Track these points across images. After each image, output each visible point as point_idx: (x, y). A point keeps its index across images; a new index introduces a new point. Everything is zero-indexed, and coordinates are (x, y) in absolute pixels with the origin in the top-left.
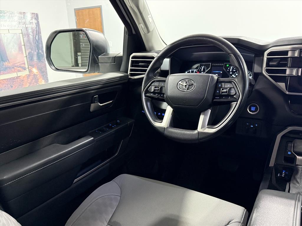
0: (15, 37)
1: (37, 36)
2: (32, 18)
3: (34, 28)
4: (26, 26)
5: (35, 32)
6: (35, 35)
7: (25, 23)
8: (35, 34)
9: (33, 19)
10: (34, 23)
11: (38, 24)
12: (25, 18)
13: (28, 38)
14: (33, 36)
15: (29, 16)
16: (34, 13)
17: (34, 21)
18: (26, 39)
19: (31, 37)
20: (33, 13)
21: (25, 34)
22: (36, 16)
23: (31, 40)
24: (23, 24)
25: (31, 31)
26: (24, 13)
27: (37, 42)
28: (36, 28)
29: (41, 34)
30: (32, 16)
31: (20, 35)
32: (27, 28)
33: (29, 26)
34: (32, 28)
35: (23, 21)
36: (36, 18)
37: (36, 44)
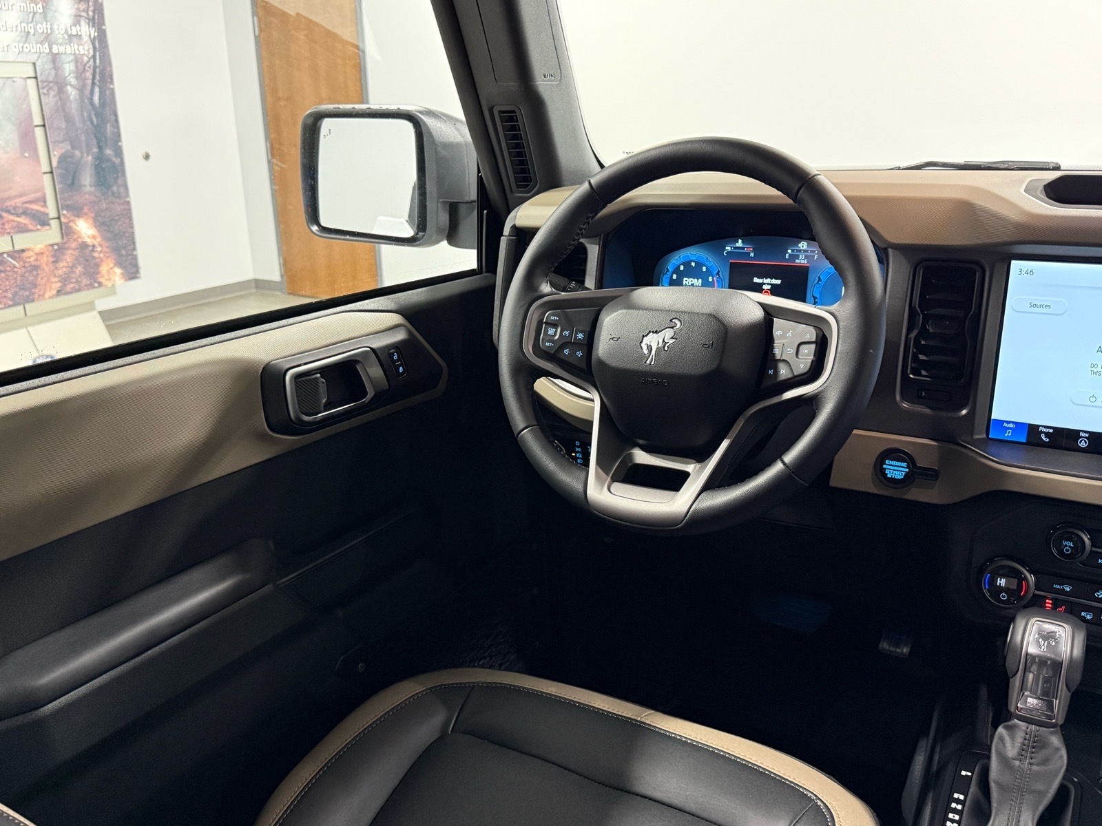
0: (7, 93)
1: (97, 90)
2: (76, 16)
3: (86, 59)
4: (50, 49)
5: (89, 75)
6: (89, 88)
7: (47, 38)
8: (90, 81)
9: (83, 22)
10: (86, 38)
11: (101, 42)
12: (50, 15)
13: (61, 99)
14: (81, 90)
15: (64, 10)
17: (86, 30)
18: (50, 100)
19: (72, 92)
21: (50, 83)
22: (94, 12)
23: (74, 107)
24: (42, 43)
25: (73, 68)
27: (96, 115)
28: (94, 57)
29: (112, 83)
30: (78, 9)
31: (25, 88)
32: (55, 58)
33: (67, 50)
34: (77, 59)
35: (41, 28)
36: (94, 17)
37: (92, 123)
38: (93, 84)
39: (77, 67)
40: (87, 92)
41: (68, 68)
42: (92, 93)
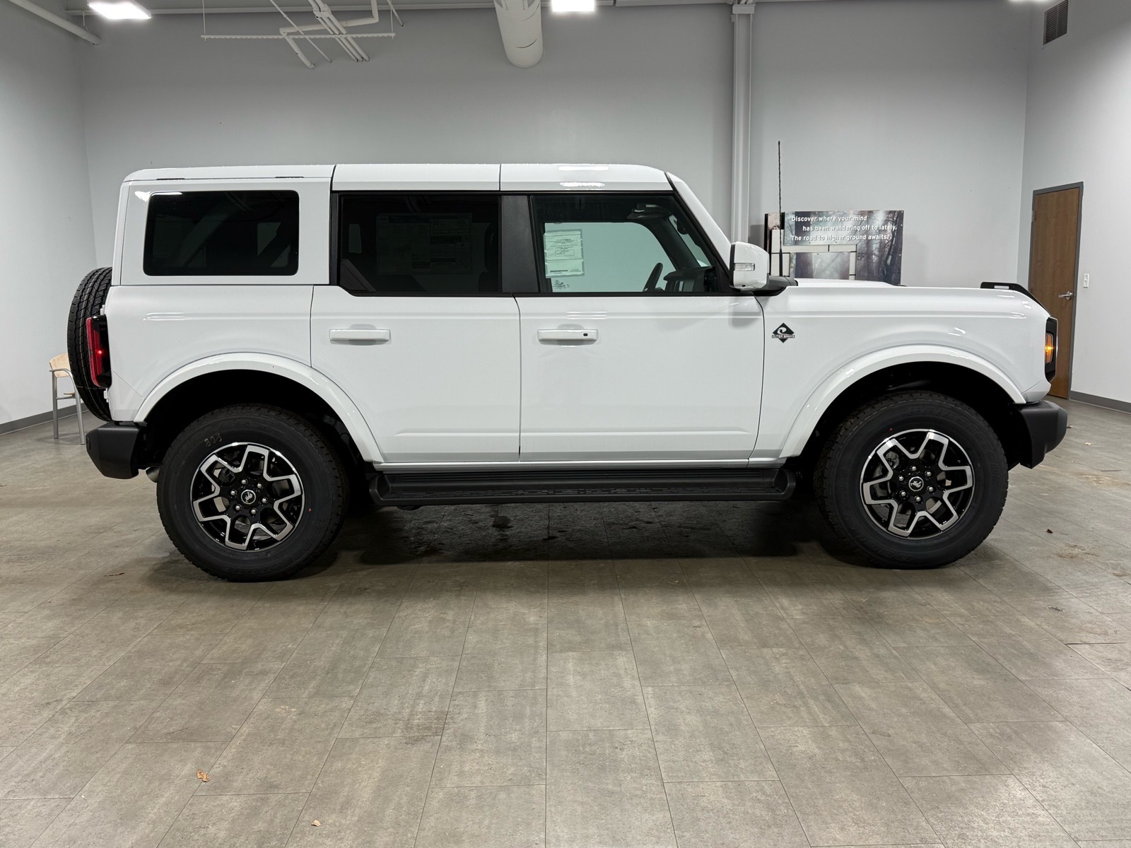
0: (839, 260)
1: (890, 257)
2: (886, 220)
3: (887, 241)
4: (867, 238)
5: (887, 249)
6: (886, 256)
7: (867, 232)
8: (887, 253)
9: (889, 223)
10: (889, 231)
11: (898, 234)
12: (871, 221)
13: (867, 262)
14: (880, 257)
15: (879, 218)
16: (895, 212)
17: (890, 227)
18: (862, 262)
19: (875, 258)
20: (890, 212)
21: (864, 254)
22: (897, 218)
23: (874, 265)
24: (863, 235)
25: (878, 246)
26: (870, 212)
27: (887, 270)
28: (892, 240)
29: (901, 253)
30: (888, 217)
31: (849, 256)
32: (868, 242)
33: (876, 238)
34: (881, 242)
35: (865, 227)
36: (896, 220)
37: (884, 273)
38: (889, 254)
39: (880, 246)
40: (884, 258)
41: (875, 247)
42: (887, 258)
